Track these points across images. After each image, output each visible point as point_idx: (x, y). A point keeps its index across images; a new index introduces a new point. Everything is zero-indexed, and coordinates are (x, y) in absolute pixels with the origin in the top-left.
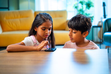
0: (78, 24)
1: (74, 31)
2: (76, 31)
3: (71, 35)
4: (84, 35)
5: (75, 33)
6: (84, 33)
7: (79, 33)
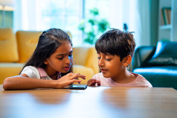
0: (114, 43)
1: (107, 57)
2: (111, 56)
3: (102, 65)
4: (125, 62)
5: (109, 60)
6: (125, 58)
7: (116, 58)
